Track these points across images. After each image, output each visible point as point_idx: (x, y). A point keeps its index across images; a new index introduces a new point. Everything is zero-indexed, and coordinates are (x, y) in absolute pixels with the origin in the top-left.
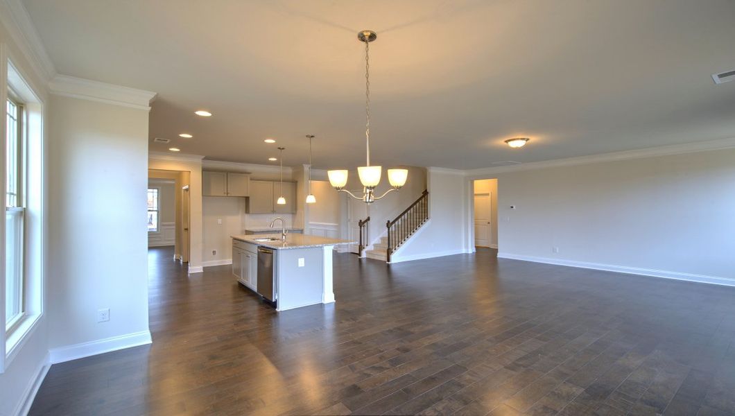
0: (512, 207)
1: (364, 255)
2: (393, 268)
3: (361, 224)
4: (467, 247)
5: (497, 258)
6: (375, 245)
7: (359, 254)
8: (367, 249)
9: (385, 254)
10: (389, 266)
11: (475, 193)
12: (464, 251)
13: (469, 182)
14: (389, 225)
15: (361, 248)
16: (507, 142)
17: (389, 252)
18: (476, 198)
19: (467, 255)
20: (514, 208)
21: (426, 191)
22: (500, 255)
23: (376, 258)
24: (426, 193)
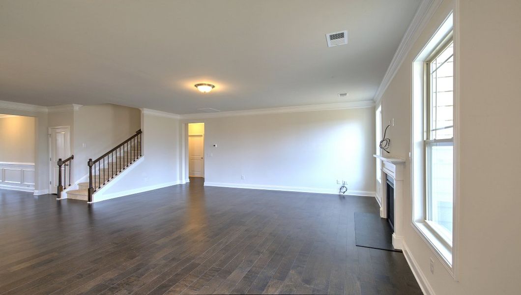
0: (215, 146)
1: (64, 195)
2: (95, 207)
3: (60, 163)
4: (181, 179)
5: (203, 186)
6: (80, 185)
7: (58, 195)
8: (68, 189)
9: (87, 193)
10: (90, 206)
11: (189, 134)
12: (178, 182)
13: (183, 125)
14: (91, 163)
15: (60, 188)
16: (196, 86)
17: (91, 191)
18: (189, 138)
19: (181, 185)
20: (216, 146)
21: (140, 130)
22: (206, 184)
23: (79, 198)
24: (139, 132)
